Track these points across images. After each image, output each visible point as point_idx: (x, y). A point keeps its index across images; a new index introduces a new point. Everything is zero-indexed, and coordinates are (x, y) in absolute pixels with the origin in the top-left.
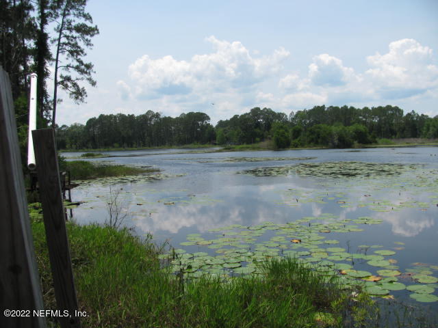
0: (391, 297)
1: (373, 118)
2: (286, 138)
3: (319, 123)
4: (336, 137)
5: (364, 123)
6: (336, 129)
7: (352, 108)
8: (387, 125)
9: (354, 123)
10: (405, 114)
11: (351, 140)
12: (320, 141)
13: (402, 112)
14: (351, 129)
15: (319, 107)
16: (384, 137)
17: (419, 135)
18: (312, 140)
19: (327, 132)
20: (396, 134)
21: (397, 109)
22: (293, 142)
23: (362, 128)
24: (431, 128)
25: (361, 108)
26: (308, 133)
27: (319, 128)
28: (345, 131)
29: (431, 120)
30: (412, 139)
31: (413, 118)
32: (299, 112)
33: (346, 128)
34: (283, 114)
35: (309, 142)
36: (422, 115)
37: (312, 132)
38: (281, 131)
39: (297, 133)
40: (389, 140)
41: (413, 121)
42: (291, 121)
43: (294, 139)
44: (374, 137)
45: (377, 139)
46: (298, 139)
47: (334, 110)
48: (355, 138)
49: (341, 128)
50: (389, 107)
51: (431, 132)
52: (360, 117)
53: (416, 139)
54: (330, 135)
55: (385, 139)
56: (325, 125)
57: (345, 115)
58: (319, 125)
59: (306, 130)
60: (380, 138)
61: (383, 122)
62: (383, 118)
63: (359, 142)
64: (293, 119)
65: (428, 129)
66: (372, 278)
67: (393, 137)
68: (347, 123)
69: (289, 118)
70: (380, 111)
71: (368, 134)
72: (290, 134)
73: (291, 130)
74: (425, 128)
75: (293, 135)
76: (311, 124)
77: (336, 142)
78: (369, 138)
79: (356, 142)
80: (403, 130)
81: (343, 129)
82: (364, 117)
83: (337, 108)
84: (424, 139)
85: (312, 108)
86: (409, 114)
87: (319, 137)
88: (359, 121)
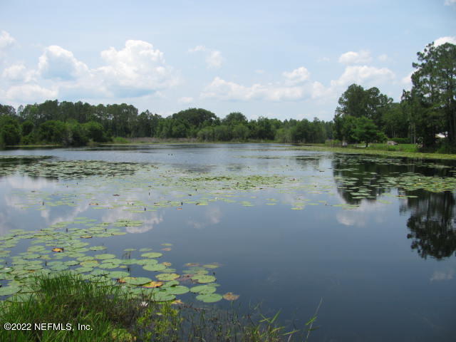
0: (179, 301)
1: (108, 116)
2: (15, 134)
3: (52, 119)
4: (70, 135)
5: (99, 120)
6: (71, 125)
7: (87, 104)
8: (122, 123)
9: (90, 120)
10: (139, 113)
11: (86, 138)
12: (53, 137)
13: (137, 110)
14: (86, 126)
15: (50, 101)
16: (119, 136)
17: (153, 134)
18: (45, 137)
19: (61, 129)
20: (130, 133)
21: (132, 108)
22: (23, 138)
23: (97, 125)
24: (164, 128)
25: (96, 105)
26: (40, 129)
27: (53, 124)
28: (80, 128)
29: (164, 120)
30: (146, 139)
31: (147, 117)
32: (29, 107)
33: (81, 125)
34: (11, 108)
35: (41, 139)
36: (156, 115)
37: (45, 129)
38: (10, 126)
39: (27, 129)
40: (123, 139)
41: (148, 120)
42: (19, 115)
43: (24, 135)
44: (109, 136)
45: (112, 137)
46: (29, 135)
47: (68, 105)
48: (90, 136)
49: (76, 125)
50: (124, 106)
51: (164, 131)
52: (96, 115)
53: (150, 138)
54: (64, 131)
55: (120, 138)
56: (59, 122)
57: (80, 111)
58: (52, 121)
59: (37, 127)
60: (116, 137)
61: (118, 120)
62: (118, 116)
63: (94, 140)
64: (22, 113)
65: (161, 129)
66: (154, 284)
67: (128, 135)
68: (82, 120)
69: (17, 112)
70: (115, 109)
71: (104, 132)
72: (20, 130)
73: (20, 126)
74: (158, 128)
75: (24, 131)
76: (42, 120)
77: (71, 139)
78: (105, 135)
79: (91, 140)
80: (137, 129)
81: (78, 125)
82: (99, 114)
83: (70, 104)
84: (157, 138)
85: (43, 102)
86: (143, 114)
87: (52, 135)
88: (95, 119)
